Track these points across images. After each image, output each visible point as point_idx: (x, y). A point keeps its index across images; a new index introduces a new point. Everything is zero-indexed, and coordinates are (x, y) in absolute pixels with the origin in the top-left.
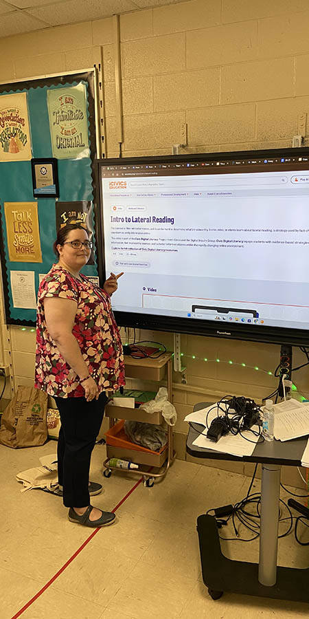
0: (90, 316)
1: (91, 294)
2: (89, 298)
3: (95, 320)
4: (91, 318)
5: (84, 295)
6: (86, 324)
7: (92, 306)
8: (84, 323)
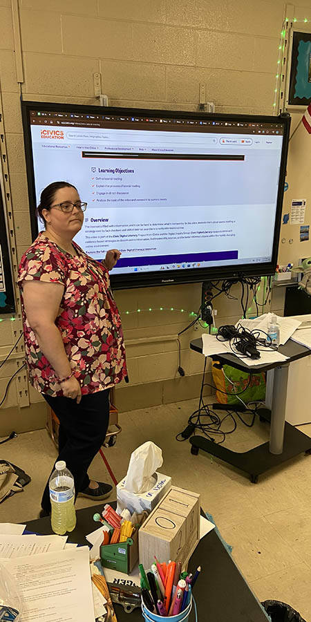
0: (81, 301)
1: (82, 274)
2: (80, 280)
3: (87, 305)
4: (82, 304)
5: (74, 275)
6: (77, 311)
7: (84, 290)
8: (74, 309)
